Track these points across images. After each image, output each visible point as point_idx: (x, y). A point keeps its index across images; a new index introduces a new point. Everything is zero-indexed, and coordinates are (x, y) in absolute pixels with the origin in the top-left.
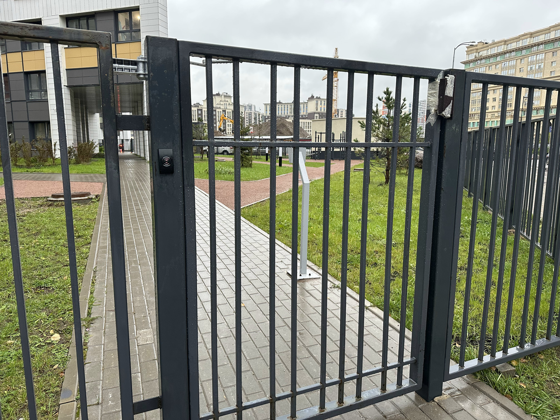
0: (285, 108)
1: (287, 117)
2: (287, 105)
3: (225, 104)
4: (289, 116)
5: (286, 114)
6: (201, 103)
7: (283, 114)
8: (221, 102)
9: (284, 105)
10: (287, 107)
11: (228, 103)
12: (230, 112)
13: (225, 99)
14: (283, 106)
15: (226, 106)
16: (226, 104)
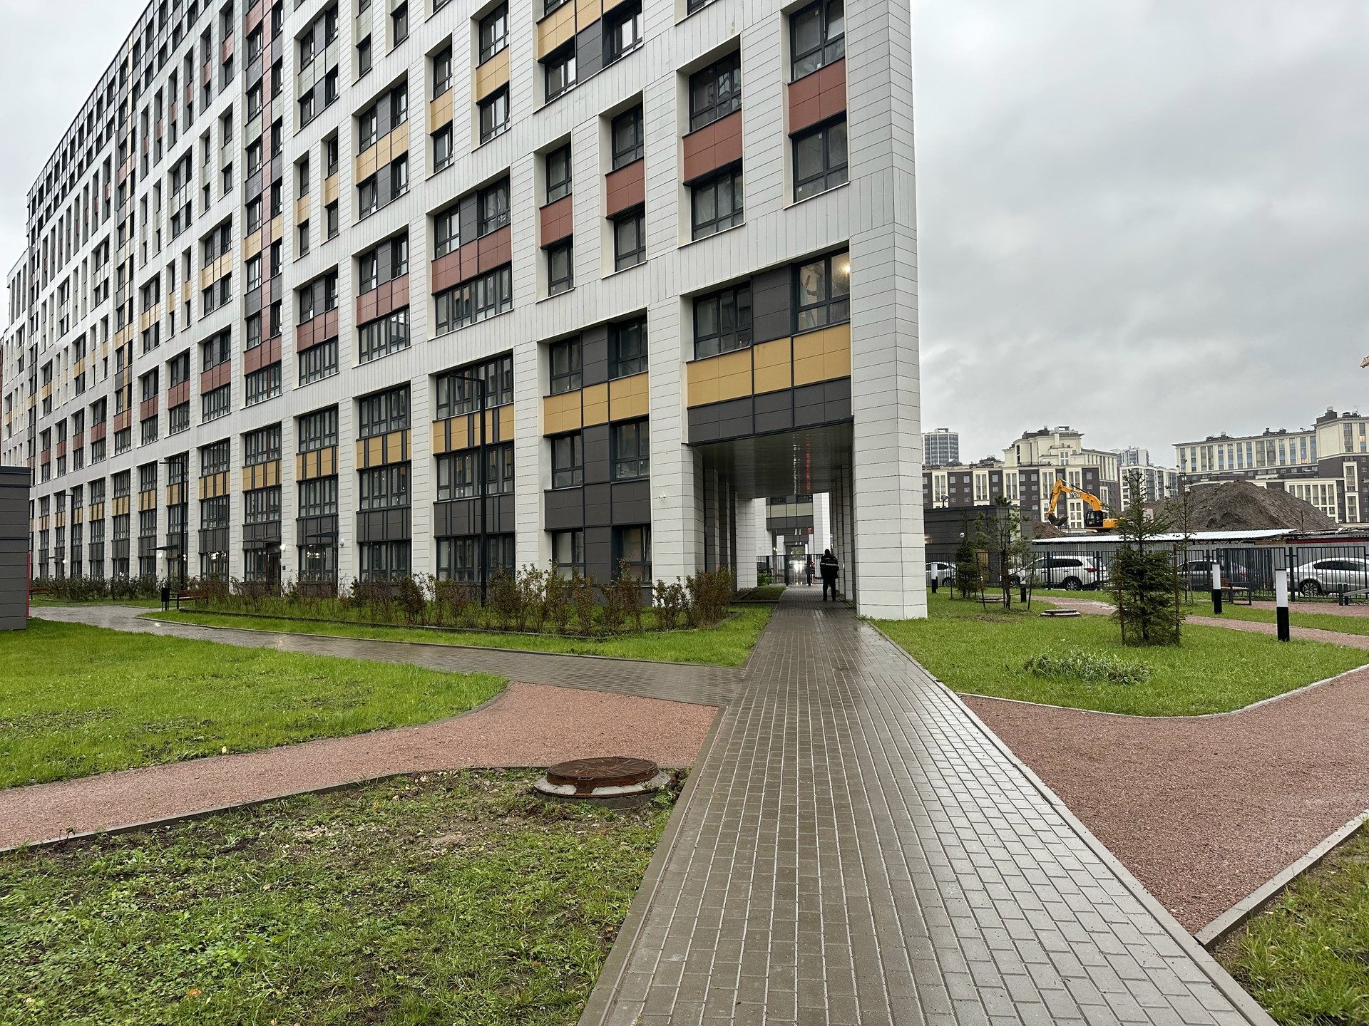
0: (1240, 450)
1: (1250, 474)
2: (1249, 444)
3: (1062, 453)
4: (1256, 473)
5: (1245, 466)
6: (1000, 456)
7: (1236, 467)
8: (1052, 450)
9: (1239, 445)
10: (1249, 449)
11: (1071, 450)
12: (1077, 473)
13: (1063, 442)
14: (1235, 447)
15: (1065, 458)
16: (1067, 453)
